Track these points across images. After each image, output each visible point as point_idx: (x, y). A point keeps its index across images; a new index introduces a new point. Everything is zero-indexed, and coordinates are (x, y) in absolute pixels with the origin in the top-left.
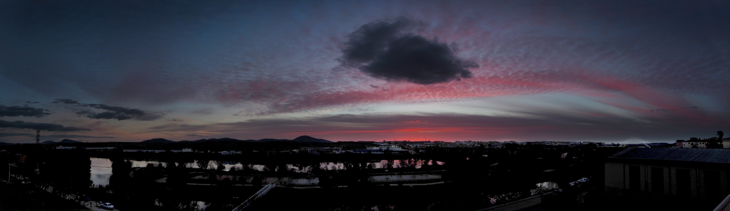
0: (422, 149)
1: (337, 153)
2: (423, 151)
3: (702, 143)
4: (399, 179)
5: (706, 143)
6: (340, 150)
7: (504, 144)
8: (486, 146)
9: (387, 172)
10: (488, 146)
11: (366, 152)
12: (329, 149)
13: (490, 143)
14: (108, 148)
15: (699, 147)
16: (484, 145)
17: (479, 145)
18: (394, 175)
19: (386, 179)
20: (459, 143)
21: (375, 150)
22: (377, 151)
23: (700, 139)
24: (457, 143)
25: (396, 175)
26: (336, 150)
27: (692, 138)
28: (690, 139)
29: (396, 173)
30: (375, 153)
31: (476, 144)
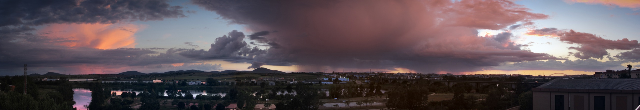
0: (368, 80)
1: (291, 83)
2: (368, 81)
3: (615, 74)
4: (346, 106)
5: (618, 75)
6: (294, 80)
7: (441, 76)
8: (425, 78)
9: (336, 99)
10: (427, 78)
11: (317, 82)
12: (284, 80)
13: (429, 75)
14: (89, 80)
15: (613, 78)
16: (423, 76)
17: (419, 77)
18: (342, 102)
19: (334, 106)
20: (401, 74)
21: (325, 80)
22: (327, 81)
23: (614, 71)
24: (399, 75)
25: (344, 102)
26: (290, 80)
27: (608, 70)
28: (606, 71)
29: (344, 101)
30: (325, 83)
31: (416, 76)
